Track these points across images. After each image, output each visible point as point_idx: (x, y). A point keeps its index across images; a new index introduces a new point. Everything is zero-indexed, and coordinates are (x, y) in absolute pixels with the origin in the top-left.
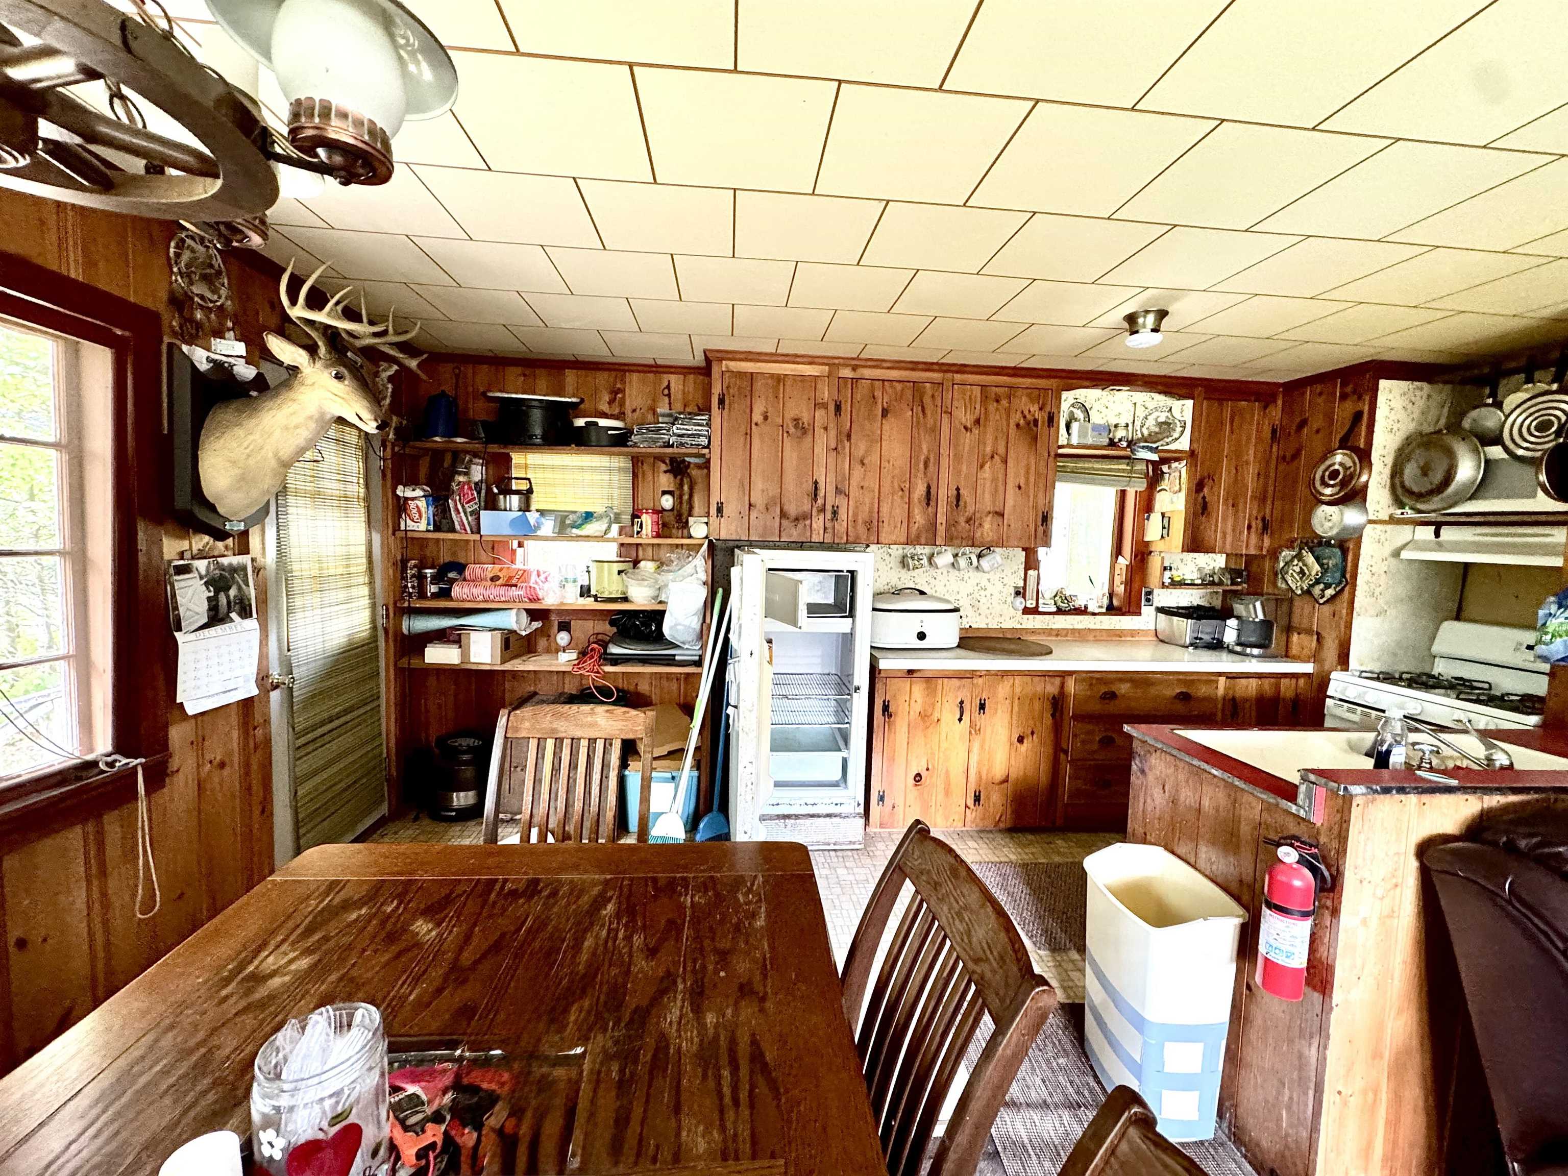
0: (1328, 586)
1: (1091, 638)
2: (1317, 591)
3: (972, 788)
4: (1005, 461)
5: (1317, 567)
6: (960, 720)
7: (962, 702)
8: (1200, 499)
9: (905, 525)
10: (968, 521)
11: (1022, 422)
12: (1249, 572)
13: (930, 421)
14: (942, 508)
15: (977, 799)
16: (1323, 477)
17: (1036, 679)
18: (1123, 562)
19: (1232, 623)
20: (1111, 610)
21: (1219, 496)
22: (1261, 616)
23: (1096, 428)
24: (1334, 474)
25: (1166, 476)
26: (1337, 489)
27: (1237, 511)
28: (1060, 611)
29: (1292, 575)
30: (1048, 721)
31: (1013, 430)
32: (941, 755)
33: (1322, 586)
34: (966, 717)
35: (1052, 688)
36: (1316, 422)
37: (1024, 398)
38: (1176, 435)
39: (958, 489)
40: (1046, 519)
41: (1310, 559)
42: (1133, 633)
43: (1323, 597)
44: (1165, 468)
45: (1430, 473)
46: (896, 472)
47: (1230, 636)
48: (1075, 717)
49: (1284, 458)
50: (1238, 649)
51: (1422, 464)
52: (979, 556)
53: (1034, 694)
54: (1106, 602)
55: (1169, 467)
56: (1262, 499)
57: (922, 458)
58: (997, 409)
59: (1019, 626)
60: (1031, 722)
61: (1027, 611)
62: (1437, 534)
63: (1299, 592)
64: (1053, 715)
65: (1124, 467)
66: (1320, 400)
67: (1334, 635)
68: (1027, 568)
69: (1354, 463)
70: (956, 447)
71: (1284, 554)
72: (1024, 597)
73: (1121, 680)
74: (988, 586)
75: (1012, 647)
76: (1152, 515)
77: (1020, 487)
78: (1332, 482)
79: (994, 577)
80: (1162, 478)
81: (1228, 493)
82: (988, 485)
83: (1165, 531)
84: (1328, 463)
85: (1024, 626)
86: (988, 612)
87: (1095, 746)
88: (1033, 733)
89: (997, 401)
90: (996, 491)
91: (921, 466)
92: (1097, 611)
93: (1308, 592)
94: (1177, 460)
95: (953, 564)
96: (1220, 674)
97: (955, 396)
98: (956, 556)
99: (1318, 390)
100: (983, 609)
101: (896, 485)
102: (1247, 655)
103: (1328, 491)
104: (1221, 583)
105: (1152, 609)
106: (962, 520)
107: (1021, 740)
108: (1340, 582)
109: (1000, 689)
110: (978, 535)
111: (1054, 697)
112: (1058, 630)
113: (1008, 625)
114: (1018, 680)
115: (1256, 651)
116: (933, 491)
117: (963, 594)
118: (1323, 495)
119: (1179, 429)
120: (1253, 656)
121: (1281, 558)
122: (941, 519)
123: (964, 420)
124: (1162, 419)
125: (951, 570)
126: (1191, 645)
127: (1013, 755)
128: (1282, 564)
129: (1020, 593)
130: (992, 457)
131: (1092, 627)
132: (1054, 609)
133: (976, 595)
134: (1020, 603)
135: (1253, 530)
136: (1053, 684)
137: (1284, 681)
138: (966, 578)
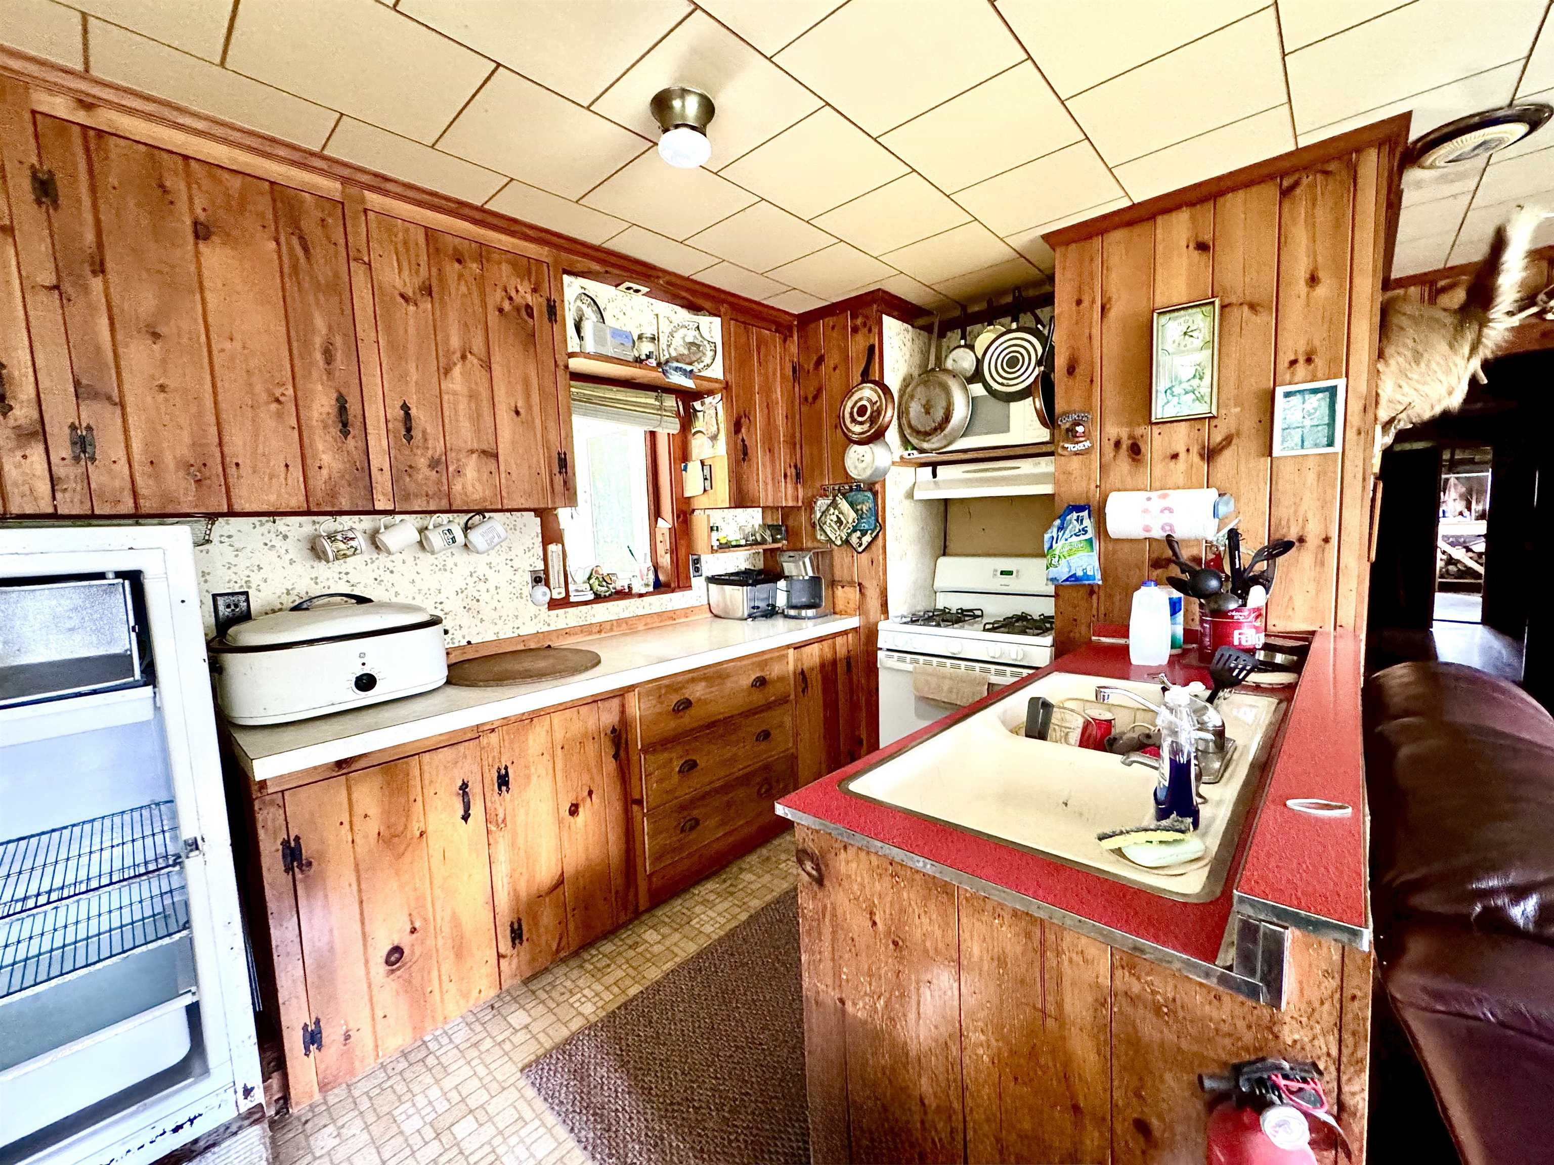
0: (864, 533)
1: (641, 627)
2: (854, 540)
3: (505, 918)
4: (487, 366)
5: (852, 515)
6: (466, 818)
7: (464, 786)
8: (739, 441)
9: (296, 472)
10: (434, 464)
11: (507, 306)
12: (787, 527)
13: (323, 272)
14: (378, 443)
15: (516, 935)
16: (851, 414)
17: (584, 710)
18: (664, 525)
19: (782, 584)
20: (660, 587)
21: (755, 437)
22: (810, 574)
23: (616, 333)
24: (862, 411)
25: (700, 415)
26: (866, 427)
27: (773, 456)
28: (598, 598)
29: (830, 526)
30: (610, 765)
31: (493, 317)
32: (438, 892)
33: (858, 534)
34: (477, 810)
35: (609, 717)
36: (833, 358)
37: (504, 266)
38: (707, 360)
39: (405, 408)
40: (564, 463)
41: (844, 505)
42: (688, 612)
43: (861, 545)
44: (697, 405)
45: (931, 411)
46: (253, 363)
47: (781, 601)
48: (645, 750)
49: (806, 399)
50: (792, 612)
51: (924, 402)
52: (466, 528)
53: (585, 735)
54: (651, 577)
55: (703, 404)
56: (792, 444)
57: (318, 341)
58: (460, 276)
59: (546, 629)
60: (586, 778)
61: (554, 604)
62: (934, 475)
63: (839, 542)
64: (616, 756)
65: (652, 401)
66: (835, 334)
67: (875, 583)
68: (546, 542)
69: (879, 397)
70: (389, 329)
71: (819, 503)
72: (547, 584)
73: (693, 680)
74: (490, 574)
75: (541, 664)
76: (690, 465)
77: (517, 413)
78: (860, 419)
79: (497, 559)
80: (695, 416)
81: (763, 435)
82: (463, 406)
83: (708, 483)
84: (855, 397)
85: (552, 628)
86: (495, 615)
87: (676, 778)
88: (590, 793)
89: (459, 261)
90: (479, 416)
91: (318, 356)
92: (643, 591)
93: (847, 542)
94: (711, 393)
95: (420, 543)
96: (788, 647)
97: (374, 234)
98: (422, 530)
99: (831, 324)
100: (487, 612)
101: (259, 388)
102: (804, 618)
103: (857, 429)
104: (764, 541)
105: (702, 579)
106: (422, 462)
107: (574, 810)
108: (875, 527)
109: (531, 742)
110: (457, 488)
111: (614, 730)
112: (601, 624)
113: (528, 629)
114: (557, 718)
115: (810, 612)
116: (353, 408)
117: (449, 591)
118: (853, 433)
119: (710, 354)
120: (809, 618)
121: (817, 509)
122: (379, 460)
123: (398, 283)
124: (690, 339)
125: (421, 555)
126: (750, 616)
127: (565, 835)
128: (818, 515)
129: (540, 579)
130: (464, 357)
131: (641, 612)
132: (591, 597)
133: (471, 591)
134: (542, 594)
135: (789, 480)
136: (610, 710)
137: (839, 641)
138: (450, 564)
